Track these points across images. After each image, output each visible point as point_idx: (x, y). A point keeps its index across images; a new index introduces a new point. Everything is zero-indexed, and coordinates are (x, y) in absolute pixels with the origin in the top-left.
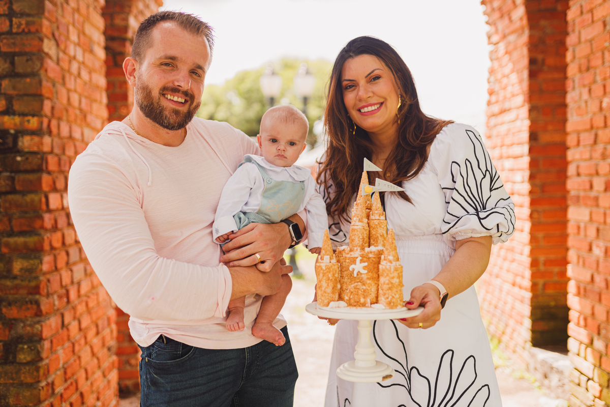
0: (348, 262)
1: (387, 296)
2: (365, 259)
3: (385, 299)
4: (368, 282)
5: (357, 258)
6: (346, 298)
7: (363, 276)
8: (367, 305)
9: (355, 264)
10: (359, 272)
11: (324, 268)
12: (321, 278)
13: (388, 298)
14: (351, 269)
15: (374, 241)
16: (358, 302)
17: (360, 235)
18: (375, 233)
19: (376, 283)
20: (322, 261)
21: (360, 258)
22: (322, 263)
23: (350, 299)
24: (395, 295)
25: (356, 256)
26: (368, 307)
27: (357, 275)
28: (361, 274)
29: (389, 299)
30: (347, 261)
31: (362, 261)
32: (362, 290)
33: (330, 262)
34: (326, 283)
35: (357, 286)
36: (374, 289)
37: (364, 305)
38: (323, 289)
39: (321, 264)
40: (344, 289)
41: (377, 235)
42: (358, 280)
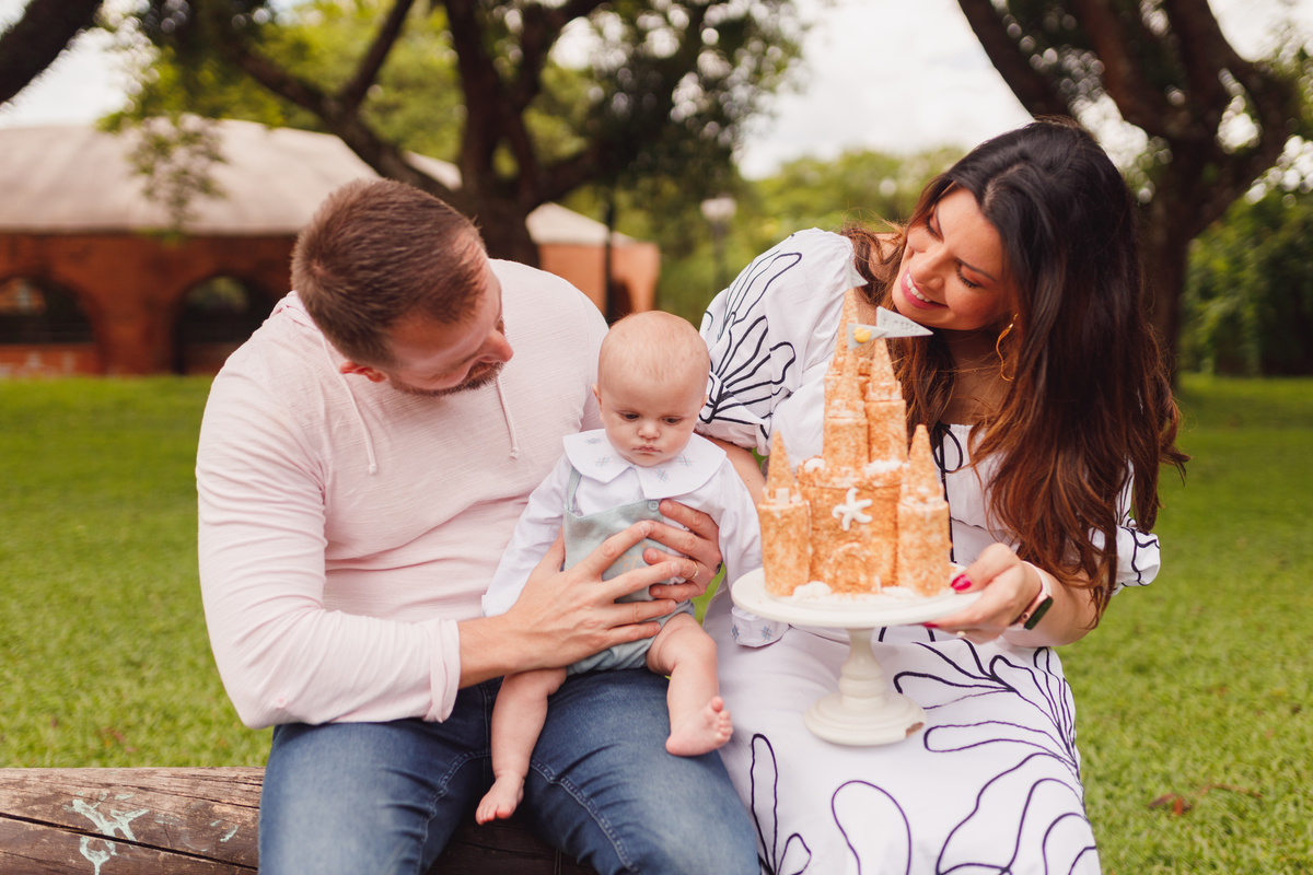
0: (828, 500)
1: (918, 571)
2: (865, 493)
3: (915, 577)
4: (875, 540)
5: (848, 490)
6: (828, 575)
7: (863, 528)
8: (873, 589)
9: (844, 502)
10: (854, 520)
11: (778, 516)
12: (772, 537)
13: (919, 575)
14: (835, 515)
15: (880, 448)
16: (854, 584)
17: (850, 439)
18: (881, 431)
19: (890, 543)
20: (772, 501)
21: (854, 491)
22: (773, 504)
23: (836, 577)
24: (935, 567)
25: (845, 486)
26: (876, 593)
27: (851, 526)
28: (859, 524)
29: (923, 577)
30: (826, 496)
31: (858, 495)
32: (863, 559)
33: (791, 502)
34: (783, 546)
35: (851, 549)
36: (887, 554)
37: (867, 588)
38: (778, 560)
39: (772, 508)
40: (822, 557)
41: (886, 434)
42: (853, 538)
